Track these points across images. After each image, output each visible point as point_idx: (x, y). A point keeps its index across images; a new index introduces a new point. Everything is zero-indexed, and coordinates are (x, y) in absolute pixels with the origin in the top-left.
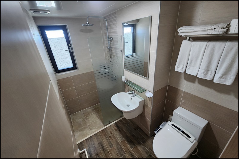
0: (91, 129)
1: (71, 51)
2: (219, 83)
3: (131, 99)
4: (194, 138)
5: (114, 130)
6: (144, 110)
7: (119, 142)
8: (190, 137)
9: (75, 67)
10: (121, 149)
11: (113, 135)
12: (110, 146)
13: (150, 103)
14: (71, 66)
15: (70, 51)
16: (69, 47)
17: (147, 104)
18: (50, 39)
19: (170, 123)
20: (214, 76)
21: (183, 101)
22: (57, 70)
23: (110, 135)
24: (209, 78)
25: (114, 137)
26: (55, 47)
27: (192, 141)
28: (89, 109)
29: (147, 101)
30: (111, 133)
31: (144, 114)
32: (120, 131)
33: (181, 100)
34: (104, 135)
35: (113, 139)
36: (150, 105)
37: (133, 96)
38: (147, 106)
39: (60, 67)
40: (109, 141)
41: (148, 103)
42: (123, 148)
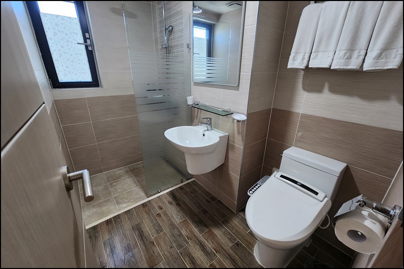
0: (118, 203)
1: (90, 49)
2: (374, 68)
3: (204, 135)
4: (324, 195)
5: (167, 203)
6: (228, 156)
7: (177, 222)
8: (316, 193)
9: (95, 82)
10: (181, 235)
11: (165, 211)
12: (157, 231)
13: (240, 138)
14: (88, 78)
15: (87, 47)
16: (85, 39)
17: (234, 142)
18: (45, 15)
19: (277, 174)
20: (364, 60)
21: (300, 134)
22: (55, 82)
23: (159, 211)
24: (353, 65)
25: (166, 214)
26: (55, 34)
27: (321, 200)
28: (119, 171)
29: (234, 138)
30: (161, 209)
31: (228, 165)
32: (178, 205)
33: (296, 132)
34: (147, 212)
35: (164, 218)
36: (239, 144)
37: (208, 130)
38: (233, 147)
39: (62, 78)
40: (154, 222)
41: (235, 140)
42: (184, 232)
